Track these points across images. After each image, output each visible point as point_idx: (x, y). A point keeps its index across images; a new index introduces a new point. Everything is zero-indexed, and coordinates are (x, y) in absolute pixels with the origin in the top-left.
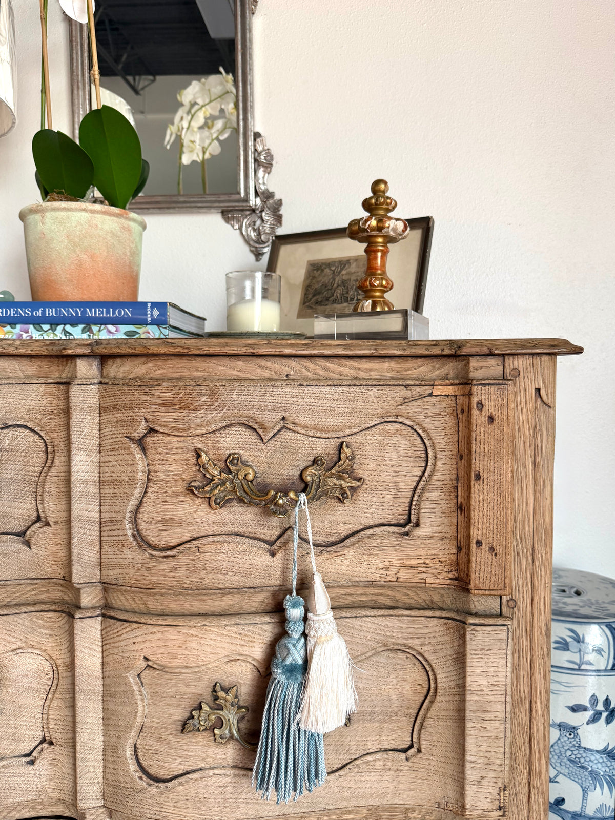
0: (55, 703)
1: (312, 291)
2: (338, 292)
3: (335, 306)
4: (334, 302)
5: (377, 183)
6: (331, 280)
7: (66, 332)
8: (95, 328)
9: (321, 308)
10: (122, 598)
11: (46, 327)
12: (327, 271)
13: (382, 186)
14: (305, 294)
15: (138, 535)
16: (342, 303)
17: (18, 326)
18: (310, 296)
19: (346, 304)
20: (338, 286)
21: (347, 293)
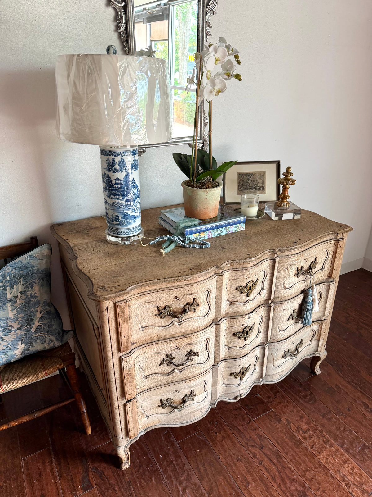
0: (262, 324)
1: (241, 184)
2: (251, 185)
3: (251, 190)
4: (250, 189)
5: (289, 168)
6: (248, 181)
7: (221, 231)
8: (227, 227)
9: (245, 191)
10: (277, 299)
11: (215, 230)
12: (245, 177)
13: (290, 169)
14: (239, 185)
15: (284, 287)
16: (253, 189)
17: (208, 231)
18: (241, 187)
19: (254, 190)
20: (250, 183)
21: (254, 186)
